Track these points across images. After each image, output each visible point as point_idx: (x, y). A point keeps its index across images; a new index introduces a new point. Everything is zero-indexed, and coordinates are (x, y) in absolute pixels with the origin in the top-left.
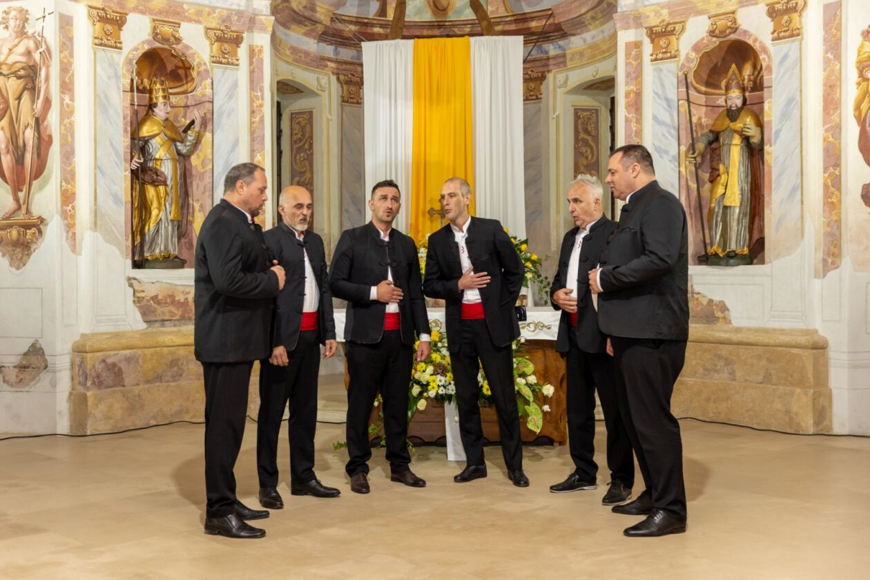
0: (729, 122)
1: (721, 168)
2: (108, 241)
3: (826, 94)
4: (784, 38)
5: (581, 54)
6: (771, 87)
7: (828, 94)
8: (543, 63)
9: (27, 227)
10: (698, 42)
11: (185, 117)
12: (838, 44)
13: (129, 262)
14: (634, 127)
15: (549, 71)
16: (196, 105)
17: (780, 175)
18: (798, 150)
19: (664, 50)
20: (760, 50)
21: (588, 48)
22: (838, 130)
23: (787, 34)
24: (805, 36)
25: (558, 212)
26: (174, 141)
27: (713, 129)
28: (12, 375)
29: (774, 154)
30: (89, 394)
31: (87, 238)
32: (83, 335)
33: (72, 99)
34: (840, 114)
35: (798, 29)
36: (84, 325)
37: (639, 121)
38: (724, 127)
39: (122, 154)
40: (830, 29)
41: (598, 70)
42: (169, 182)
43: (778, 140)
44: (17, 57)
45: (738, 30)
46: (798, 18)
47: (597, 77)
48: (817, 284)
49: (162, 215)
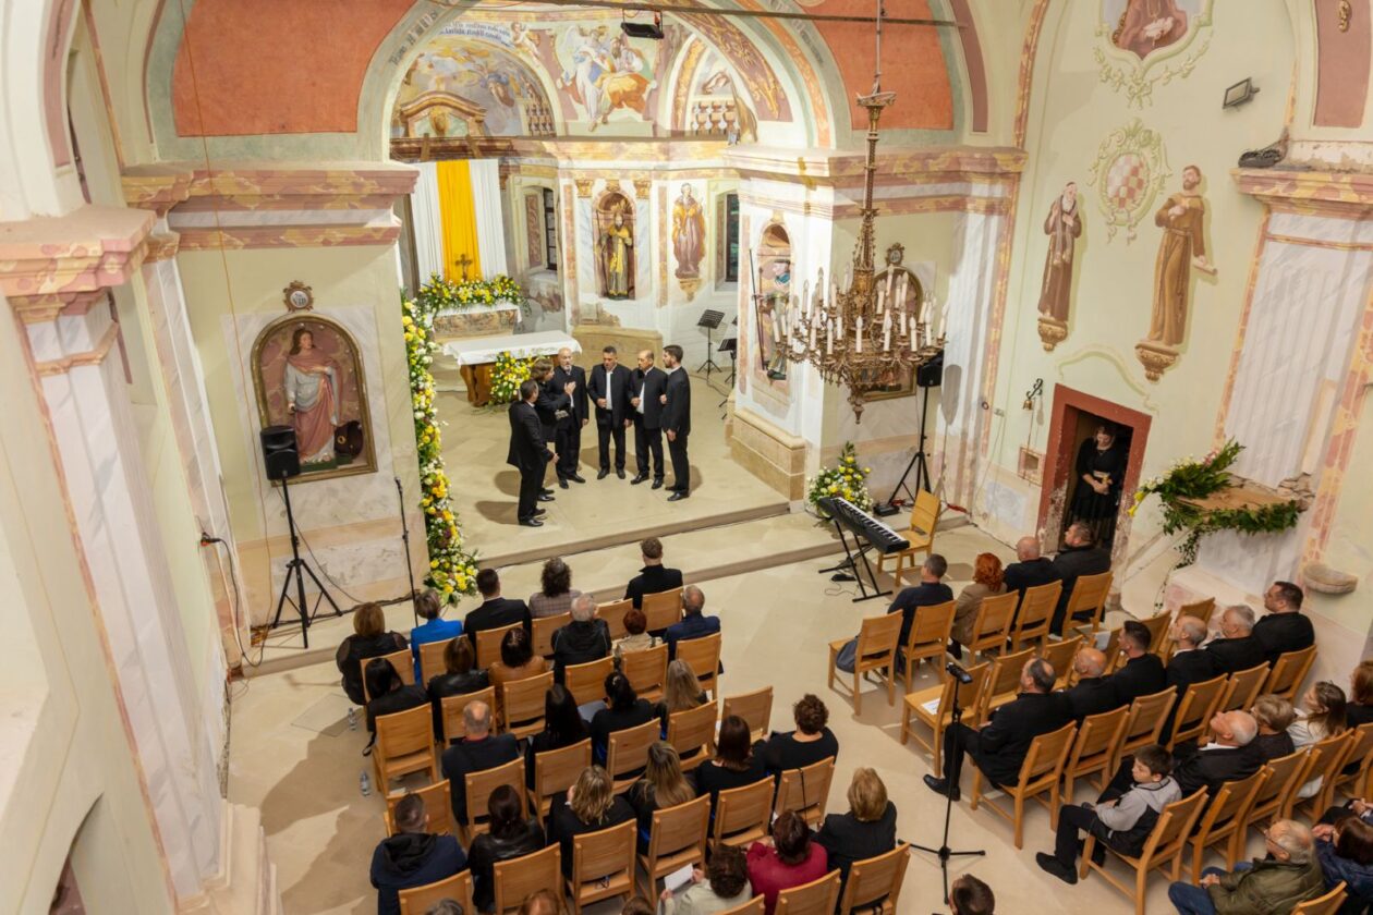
0: (617, 232)
1: (614, 254)
3: (660, 228)
4: (641, 198)
6: (637, 219)
8: (506, 168)
10: (601, 192)
14: (570, 228)
15: (510, 174)
18: (648, 252)
19: (584, 193)
20: (630, 201)
24: (651, 200)
25: (520, 253)
27: (609, 234)
29: (637, 251)
35: (648, 197)
37: (572, 225)
38: (614, 234)
40: (661, 200)
41: (541, 182)
45: (620, 189)
46: (647, 191)
47: (540, 185)
48: (658, 311)
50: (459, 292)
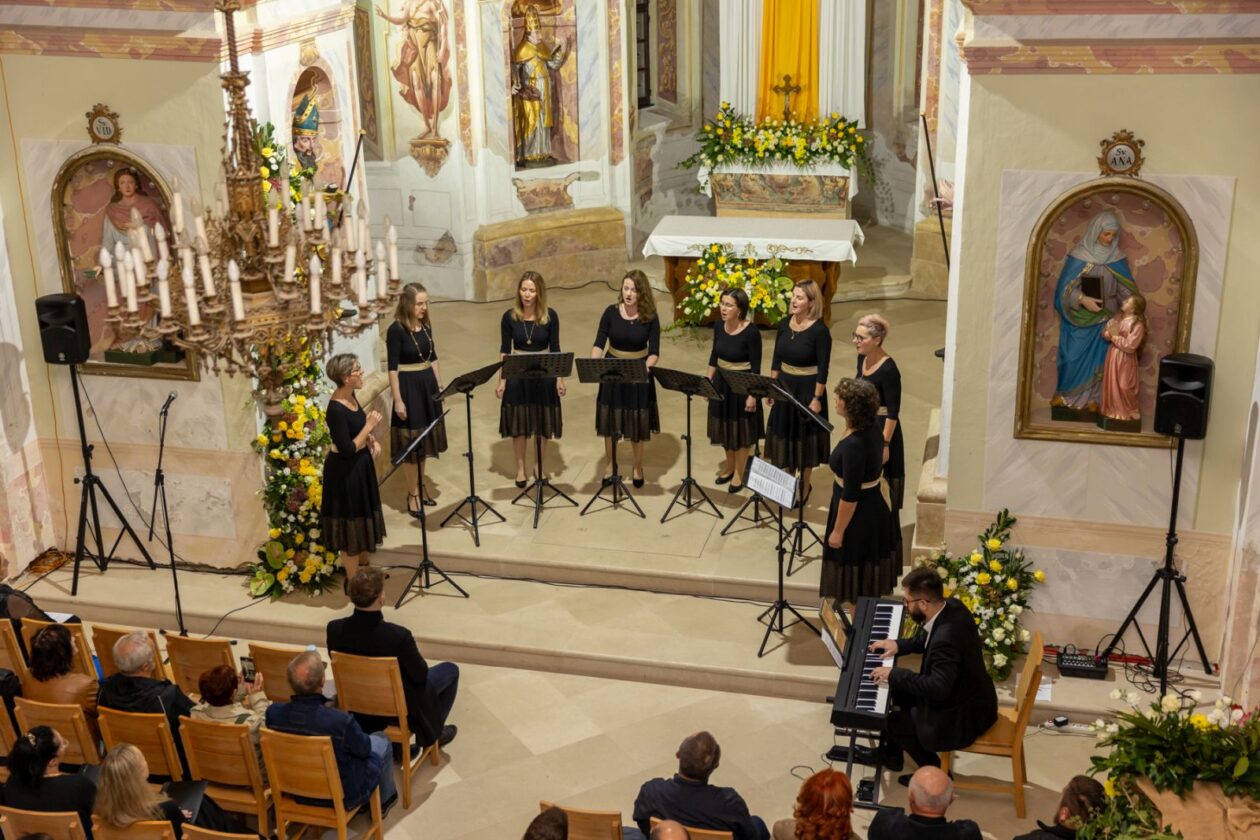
2: (496, 154)
9: (437, 146)
11: (554, 34)
13: (513, 166)
16: (563, 26)
26: (546, 61)
28: (432, 254)
30: (487, 272)
31: (480, 152)
32: (481, 226)
33: (465, 46)
36: (482, 220)
39: (504, 82)
42: (542, 97)
44: (422, 14)
49: (537, 125)
50: (756, 139)
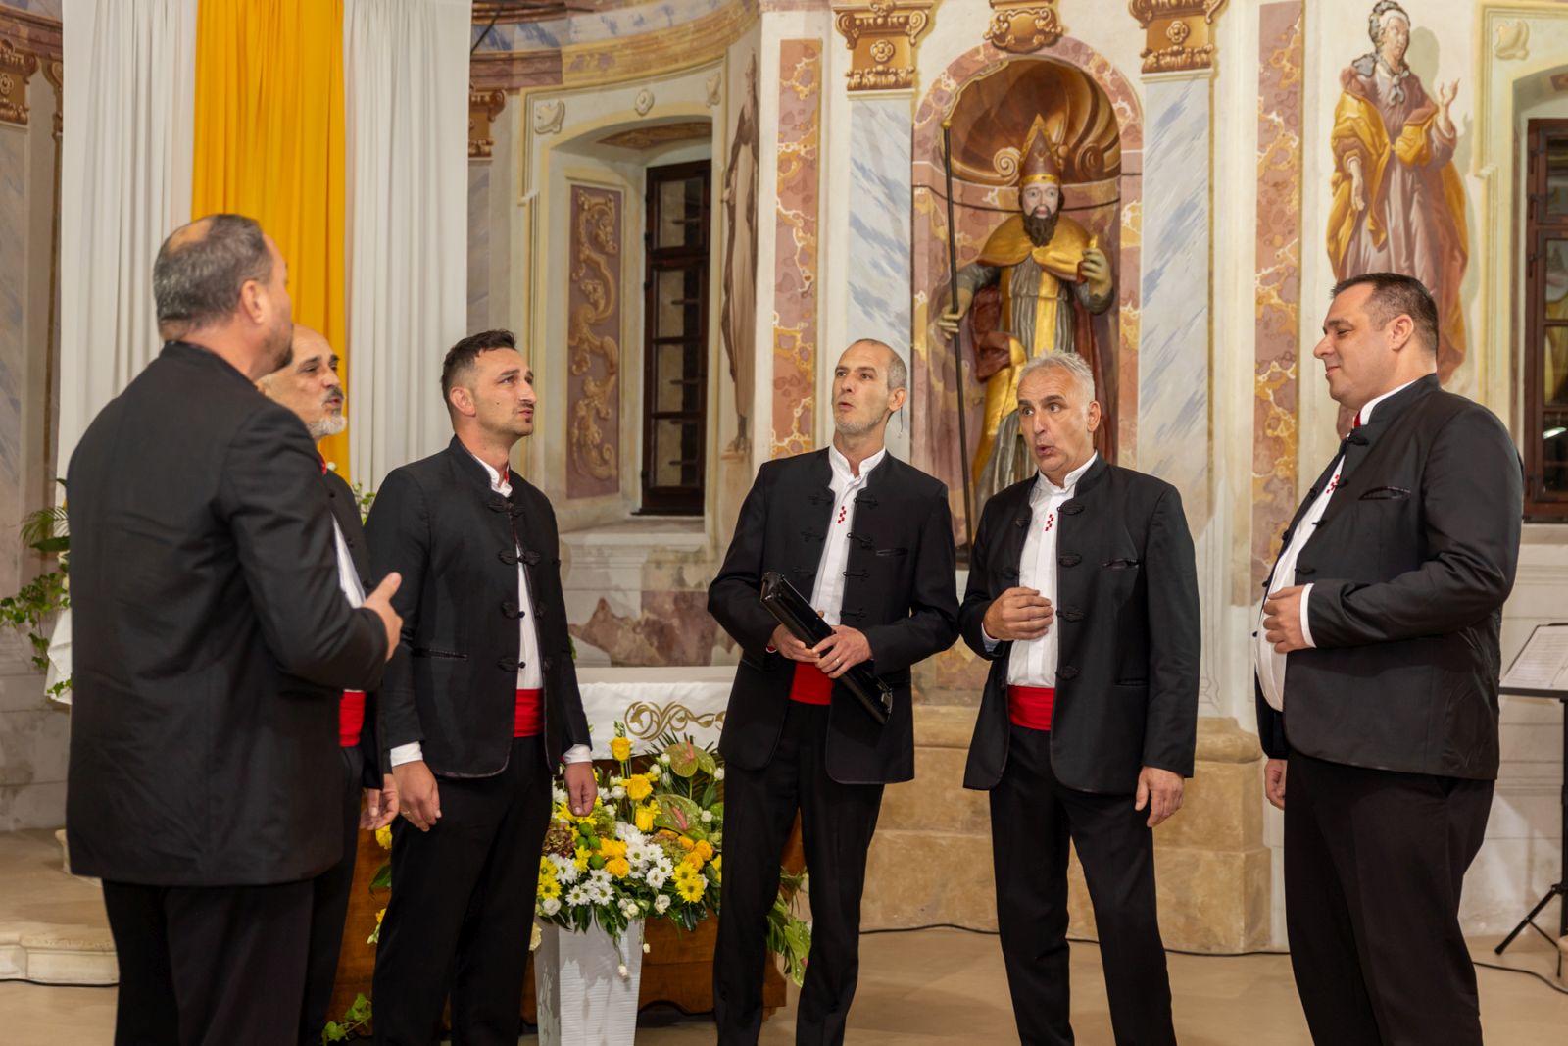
0: (1030, 244)
1: (1014, 347)
3: (1264, 202)
4: (1171, 68)
5: (605, 58)
6: (1140, 174)
7: (1271, 203)
8: (497, 68)
10: (963, 57)
12: (1295, 93)
15: (511, 90)
17: (1157, 372)
18: (1202, 319)
19: (880, 67)
20: (1112, 88)
21: (626, 46)
22: (1292, 281)
23: (1180, 59)
24: (1221, 68)
27: (989, 258)
29: (1143, 325)
34: (1300, 244)
35: (1207, 52)
37: (811, 228)
38: (1019, 256)
40: (1278, 59)
41: (653, 99)
43: (1155, 295)
45: (1061, 41)
46: (1206, 28)
47: (646, 117)
